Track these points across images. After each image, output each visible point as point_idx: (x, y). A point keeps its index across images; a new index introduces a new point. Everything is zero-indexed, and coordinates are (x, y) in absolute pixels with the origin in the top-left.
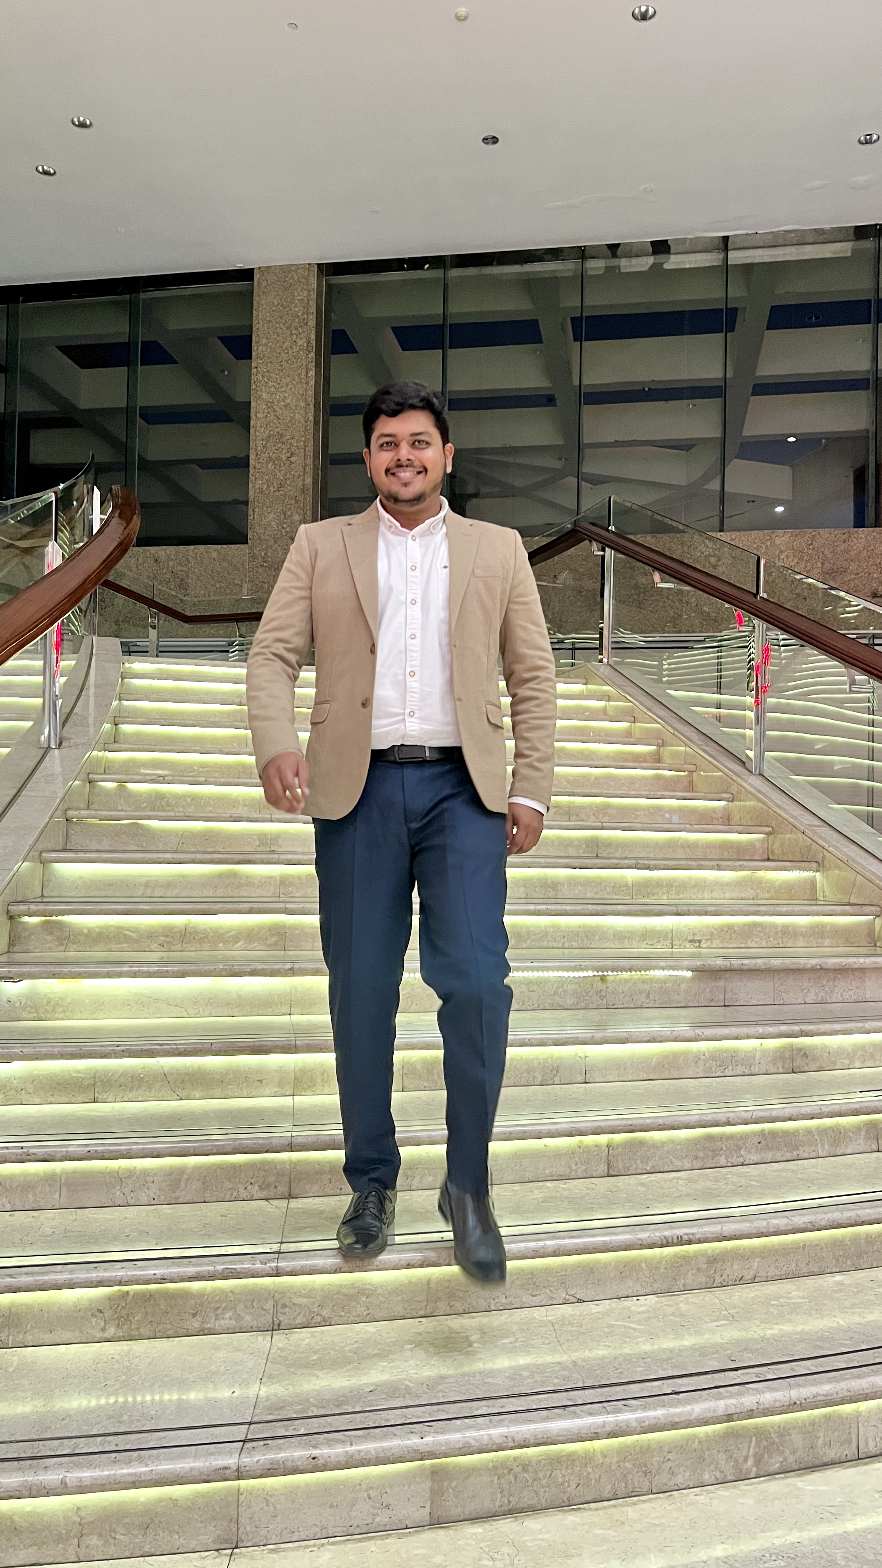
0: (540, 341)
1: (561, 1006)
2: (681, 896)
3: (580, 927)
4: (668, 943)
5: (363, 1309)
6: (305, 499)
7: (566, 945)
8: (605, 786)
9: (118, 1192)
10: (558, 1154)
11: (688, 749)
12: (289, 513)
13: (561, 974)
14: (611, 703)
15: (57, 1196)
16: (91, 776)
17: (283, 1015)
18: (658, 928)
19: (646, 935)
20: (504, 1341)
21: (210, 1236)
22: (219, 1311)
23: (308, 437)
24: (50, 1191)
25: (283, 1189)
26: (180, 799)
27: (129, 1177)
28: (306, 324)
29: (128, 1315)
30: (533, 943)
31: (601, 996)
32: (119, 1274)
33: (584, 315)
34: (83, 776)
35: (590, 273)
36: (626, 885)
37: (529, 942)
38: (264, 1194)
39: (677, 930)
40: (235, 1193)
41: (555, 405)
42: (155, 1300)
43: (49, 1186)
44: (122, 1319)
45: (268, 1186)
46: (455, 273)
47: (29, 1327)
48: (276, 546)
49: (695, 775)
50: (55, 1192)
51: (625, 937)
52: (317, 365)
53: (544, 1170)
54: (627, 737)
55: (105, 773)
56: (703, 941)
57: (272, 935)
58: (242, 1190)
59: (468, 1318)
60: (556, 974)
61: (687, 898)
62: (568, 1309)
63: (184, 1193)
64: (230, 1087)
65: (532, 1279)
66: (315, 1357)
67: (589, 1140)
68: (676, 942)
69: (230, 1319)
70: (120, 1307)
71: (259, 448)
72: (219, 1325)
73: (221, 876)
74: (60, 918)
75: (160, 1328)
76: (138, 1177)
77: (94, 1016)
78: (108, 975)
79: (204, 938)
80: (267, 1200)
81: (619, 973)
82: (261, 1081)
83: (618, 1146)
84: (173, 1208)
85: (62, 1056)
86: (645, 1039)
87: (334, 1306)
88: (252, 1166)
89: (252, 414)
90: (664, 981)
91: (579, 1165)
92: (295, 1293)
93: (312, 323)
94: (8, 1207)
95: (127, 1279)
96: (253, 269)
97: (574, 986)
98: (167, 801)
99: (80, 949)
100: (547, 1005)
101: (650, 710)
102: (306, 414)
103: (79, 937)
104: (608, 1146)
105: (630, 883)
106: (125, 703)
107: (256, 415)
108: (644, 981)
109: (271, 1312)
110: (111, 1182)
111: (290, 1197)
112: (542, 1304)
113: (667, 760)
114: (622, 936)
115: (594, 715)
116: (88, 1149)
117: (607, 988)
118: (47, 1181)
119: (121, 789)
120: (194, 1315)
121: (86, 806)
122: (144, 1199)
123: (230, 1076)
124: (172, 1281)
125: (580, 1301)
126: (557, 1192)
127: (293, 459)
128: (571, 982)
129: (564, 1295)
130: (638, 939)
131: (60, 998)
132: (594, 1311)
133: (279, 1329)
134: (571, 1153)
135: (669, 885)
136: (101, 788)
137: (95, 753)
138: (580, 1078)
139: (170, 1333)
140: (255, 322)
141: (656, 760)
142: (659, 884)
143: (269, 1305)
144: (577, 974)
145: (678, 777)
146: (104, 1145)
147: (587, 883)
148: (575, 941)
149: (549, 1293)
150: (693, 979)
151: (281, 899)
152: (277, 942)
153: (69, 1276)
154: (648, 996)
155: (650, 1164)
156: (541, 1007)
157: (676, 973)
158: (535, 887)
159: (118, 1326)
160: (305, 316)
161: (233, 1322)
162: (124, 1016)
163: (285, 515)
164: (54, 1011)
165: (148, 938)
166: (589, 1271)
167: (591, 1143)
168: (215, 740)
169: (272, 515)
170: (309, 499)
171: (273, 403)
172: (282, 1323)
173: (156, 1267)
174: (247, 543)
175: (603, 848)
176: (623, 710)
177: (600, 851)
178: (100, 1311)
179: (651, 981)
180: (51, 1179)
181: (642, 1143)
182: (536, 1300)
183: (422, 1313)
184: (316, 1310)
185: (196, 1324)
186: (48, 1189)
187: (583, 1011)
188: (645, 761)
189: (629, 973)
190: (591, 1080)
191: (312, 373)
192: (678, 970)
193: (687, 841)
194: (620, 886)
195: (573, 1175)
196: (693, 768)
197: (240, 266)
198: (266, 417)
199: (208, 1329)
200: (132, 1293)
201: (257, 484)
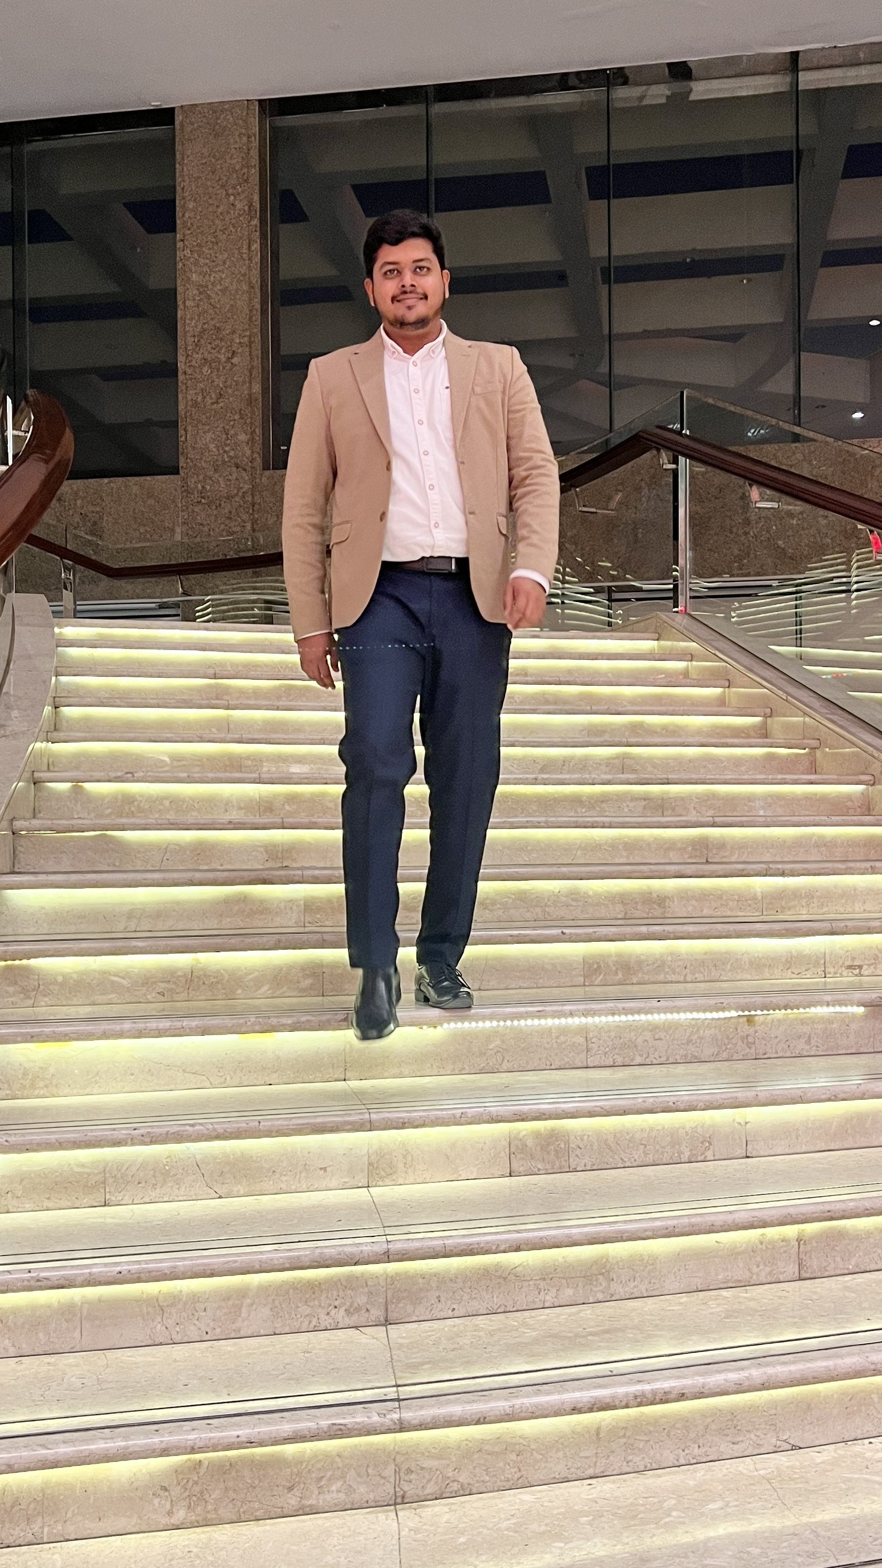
0: (547, 200)
1: (696, 1057)
2: (825, 909)
3: (706, 953)
4: (820, 970)
5: (513, 1470)
6: (253, 412)
7: (689, 979)
8: (702, 770)
9: (159, 1326)
10: (733, 1254)
11: (807, 719)
12: (232, 432)
13: (695, 1015)
14: (694, 663)
15: (77, 1334)
16: (36, 775)
17: (336, 1080)
18: (806, 952)
19: (791, 962)
20: (711, 1506)
21: (298, 1380)
22: (323, 1483)
23: (255, 330)
24: (67, 1329)
25: (377, 1313)
26: (155, 801)
27: (172, 1305)
28: (246, 181)
29: (202, 1493)
30: (646, 977)
31: (748, 1042)
32: (190, 1437)
33: (612, 162)
34: (27, 775)
35: (619, 105)
36: (754, 898)
37: (640, 975)
38: (353, 1320)
39: (831, 954)
40: (314, 1322)
41: (567, 285)
42: (237, 1471)
43: (66, 1321)
44: (195, 1498)
45: (358, 1310)
46: (439, 108)
47: (69, 1514)
48: (216, 476)
49: (818, 753)
50: (75, 1328)
51: (765, 965)
52: (263, 236)
53: (717, 1274)
54: (720, 706)
55: (49, 770)
56: (865, 967)
57: (306, 976)
58: (323, 1316)
59: (653, 1476)
60: (689, 1016)
61: (831, 912)
62: (782, 1460)
63: (246, 1323)
64: (284, 1178)
65: (732, 1420)
66: (462, 1540)
67: (772, 1232)
68: (830, 969)
69: (338, 1491)
70: (190, 1483)
71: (190, 348)
72: (324, 1500)
73: (227, 902)
74: (24, 962)
75: (245, 1508)
76: (185, 1304)
77: (88, 1091)
78: (105, 1036)
79: (218, 982)
80: (356, 1327)
81: (771, 1012)
82: (325, 1169)
83: (811, 1238)
84: (234, 1345)
85: (60, 1145)
86: (823, 1097)
87: (474, 1468)
88: (336, 1284)
89: (180, 303)
90: (829, 1020)
91: (761, 1267)
92: (423, 1454)
93: (255, 179)
94: (12, 1351)
95: (201, 1444)
96: (173, 109)
97: (712, 1031)
98: (139, 806)
99: (52, 1002)
100: (678, 1057)
101: (751, 670)
102: (250, 299)
103: (51, 987)
104: (799, 1240)
105: (759, 896)
106: (63, 679)
107: (184, 303)
108: (803, 1022)
109: (392, 1480)
110: (148, 1313)
111: (387, 1323)
112: (746, 1453)
113: (779, 737)
114: (759, 964)
115: (672, 680)
116: (119, 1269)
117: (756, 1032)
118: (63, 1314)
119: (77, 791)
120: (290, 1489)
121: (32, 816)
122: (194, 1334)
123: (285, 1164)
124: (261, 1444)
125: (795, 1448)
126: (740, 1303)
127: (235, 360)
128: (709, 1027)
129: (774, 1440)
130: (781, 967)
131: (41, 1068)
132: (818, 1461)
133: (403, 1503)
134: (751, 1251)
135: (809, 895)
136: (50, 791)
137: (38, 745)
138: (740, 1152)
139: (259, 1514)
140: (179, 180)
141: (763, 735)
142: (796, 894)
143: (389, 1471)
144: (715, 1015)
145: (797, 755)
146: (138, 1262)
147: (704, 896)
148: (700, 972)
149: (755, 1438)
150: (865, 1017)
151: (307, 930)
152: (312, 985)
153: (123, 1444)
154: (808, 1042)
155: (853, 1261)
156: (671, 1060)
157: (844, 1009)
158: (636, 903)
159: (189, 1508)
160: (245, 170)
161: (342, 1496)
162: (126, 1089)
163: (227, 434)
164: (33, 1086)
165: (143, 984)
166: (806, 1406)
167: (777, 1237)
168: (187, 725)
169: (210, 435)
170: (258, 412)
171: (207, 286)
172: (408, 1495)
173: (239, 1425)
174: (178, 473)
175: (714, 851)
176: (713, 672)
177: (710, 855)
178: (165, 1489)
179: (813, 1021)
180: (68, 1311)
181: (841, 1235)
182: (738, 1450)
183: (590, 1472)
184: (450, 1475)
185: (292, 1501)
186: (65, 1325)
187: (727, 1063)
188: (749, 737)
189: (783, 1011)
190: (754, 1154)
191: (256, 246)
192: (846, 1005)
193: (821, 837)
194: (744, 899)
195: (755, 1279)
196: (815, 743)
197: (155, 104)
198: (198, 306)
199: (310, 1506)
200: (206, 1463)
201: (187, 396)
